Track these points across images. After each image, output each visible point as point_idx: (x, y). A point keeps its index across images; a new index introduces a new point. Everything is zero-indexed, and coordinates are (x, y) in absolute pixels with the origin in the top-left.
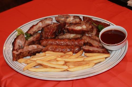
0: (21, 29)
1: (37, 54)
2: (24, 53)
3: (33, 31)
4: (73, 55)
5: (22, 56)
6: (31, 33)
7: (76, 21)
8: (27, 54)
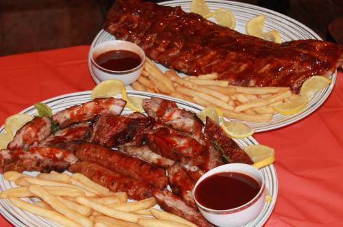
0: (49, 105)
1: (53, 172)
2: (24, 162)
3: (65, 117)
4: (126, 202)
5: (18, 166)
6: (58, 119)
7: (184, 124)
8: (33, 166)
